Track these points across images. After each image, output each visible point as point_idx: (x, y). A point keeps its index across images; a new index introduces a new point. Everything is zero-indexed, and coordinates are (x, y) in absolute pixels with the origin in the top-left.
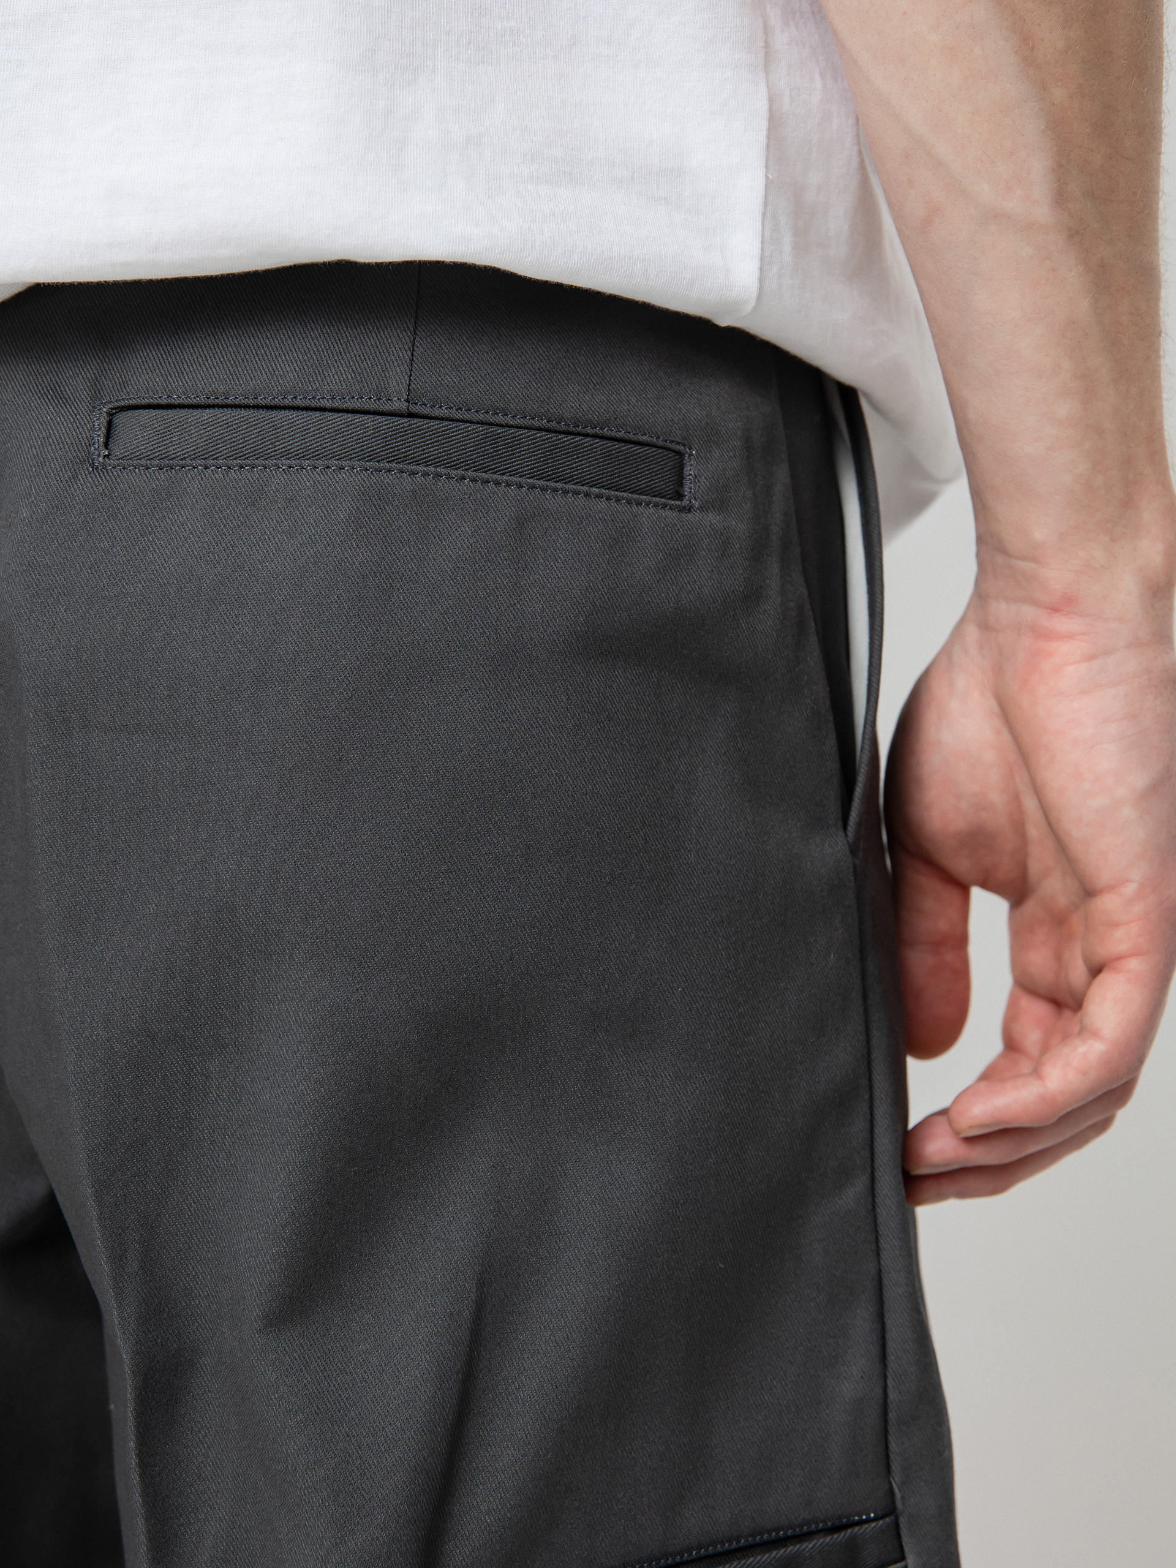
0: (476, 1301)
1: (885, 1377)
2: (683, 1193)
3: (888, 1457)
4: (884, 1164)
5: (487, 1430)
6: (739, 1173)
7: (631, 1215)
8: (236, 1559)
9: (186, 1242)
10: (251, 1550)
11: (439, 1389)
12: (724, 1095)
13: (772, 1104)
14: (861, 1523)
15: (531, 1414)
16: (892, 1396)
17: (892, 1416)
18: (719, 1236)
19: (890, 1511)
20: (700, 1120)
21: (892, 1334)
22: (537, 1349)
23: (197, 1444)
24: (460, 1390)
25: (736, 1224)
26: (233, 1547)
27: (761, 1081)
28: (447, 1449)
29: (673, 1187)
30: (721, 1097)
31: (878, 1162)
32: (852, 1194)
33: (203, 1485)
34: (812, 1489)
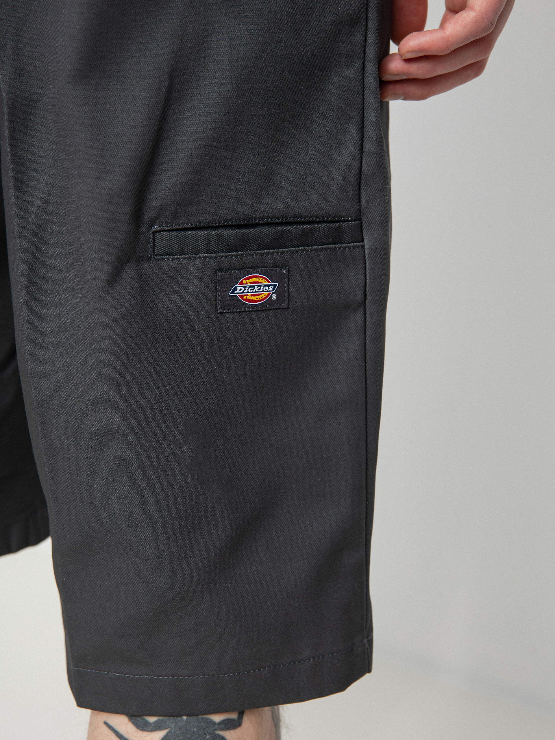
0: (168, 84)
1: (362, 159)
2: (269, 47)
3: (360, 195)
4: (370, 58)
5: (170, 146)
6: (297, 44)
7: (244, 54)
8: (53, 194)
9: (35, 44)
10: (59, 190)
11: (148, 122)
12: (292, 4)
13: (316, 15)
14: (344, 221)
15: (191, 141)
16: (364, 167)
17: (363, 176)
18: (286, 73)
19: (359, 218)
20: (279, 13)
21: (367, 139)
22: (196, 112)
23: (38, 141)
24: (158, 124)
25: (294, 69)
26: (52, 189)
27: (311, 2)
28: (150, 150)
29: (264, 43)
30: (290, 5)
31: (367, 58)
32: (353, 69)
33: (40, 160)
34: (322, 202)
